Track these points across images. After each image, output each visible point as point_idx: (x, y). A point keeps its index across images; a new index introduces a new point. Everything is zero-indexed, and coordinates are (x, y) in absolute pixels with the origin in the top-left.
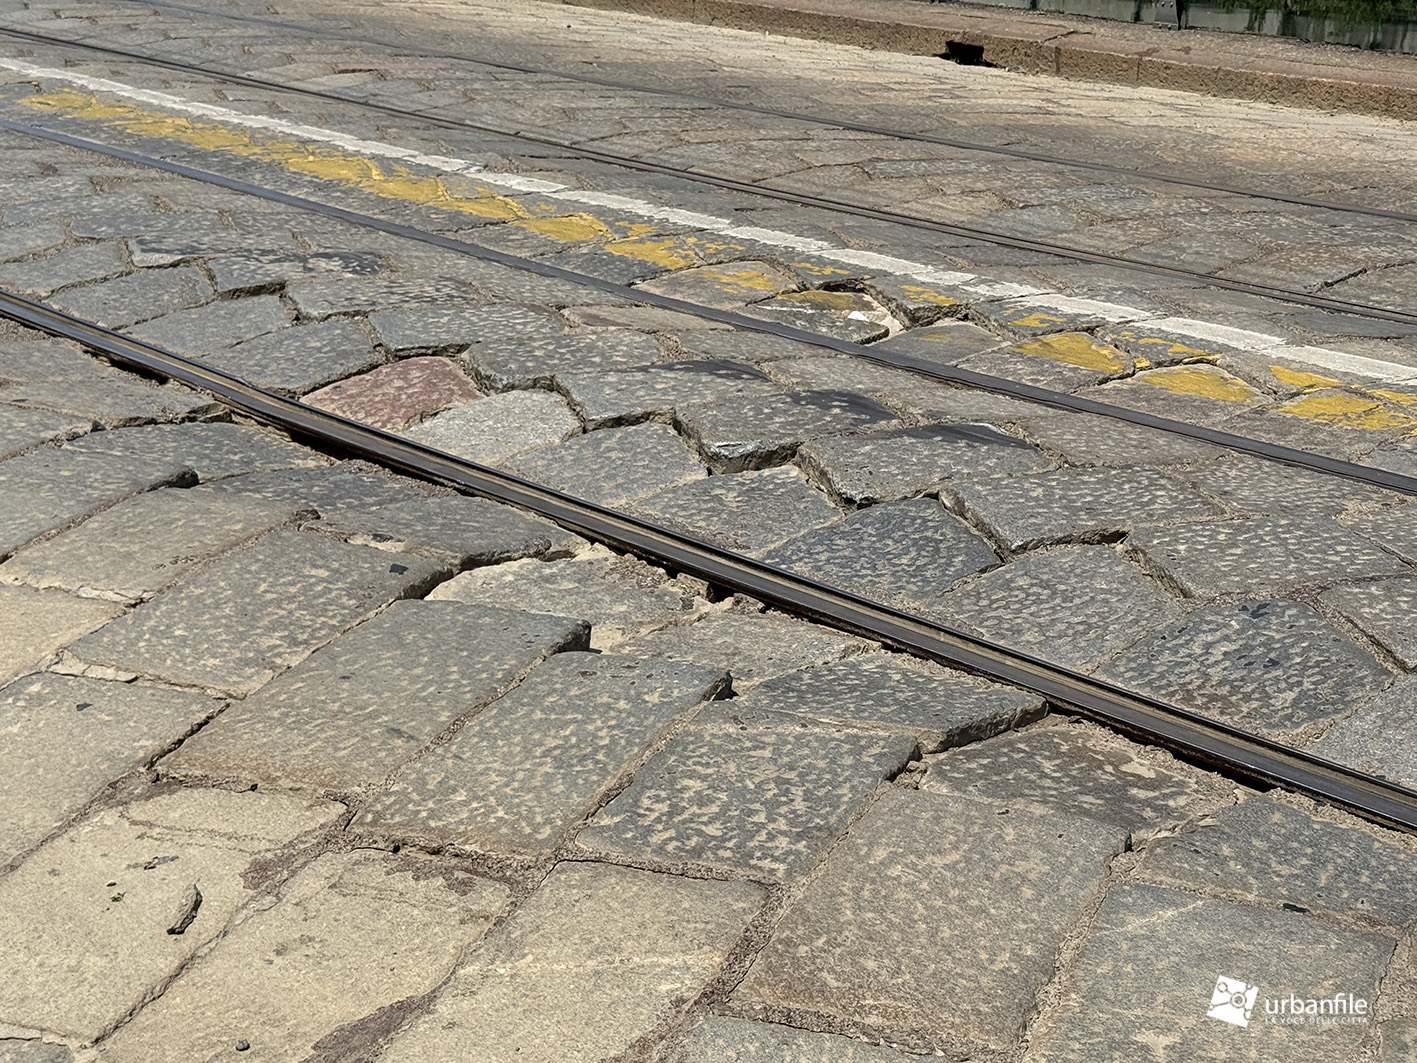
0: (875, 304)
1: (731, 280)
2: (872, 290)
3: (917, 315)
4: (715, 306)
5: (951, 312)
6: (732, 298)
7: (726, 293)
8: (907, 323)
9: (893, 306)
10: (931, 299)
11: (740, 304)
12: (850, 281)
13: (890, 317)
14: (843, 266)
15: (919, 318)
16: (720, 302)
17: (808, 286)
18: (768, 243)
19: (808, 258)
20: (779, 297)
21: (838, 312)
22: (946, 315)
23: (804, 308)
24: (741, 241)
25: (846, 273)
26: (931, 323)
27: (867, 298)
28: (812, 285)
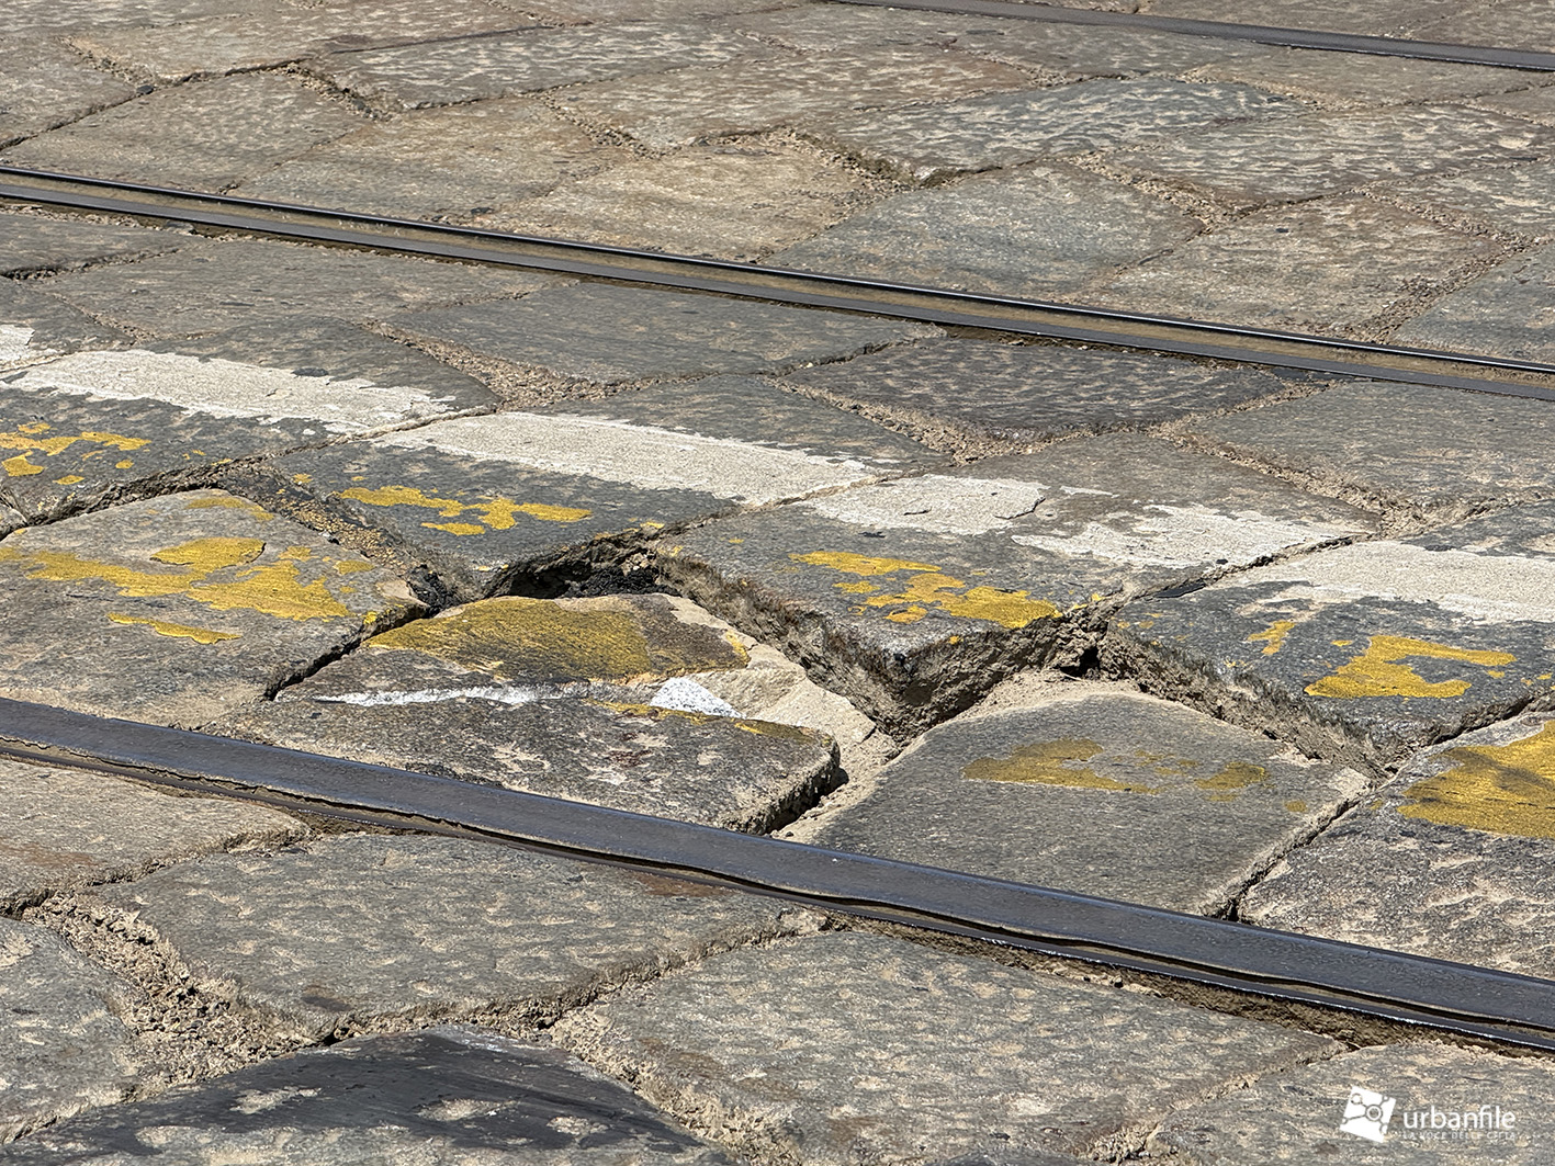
0: (734, 638)
1: (159, 587)
2: (696, 581)
3: (925, 674)
4: (154, 714)
5: (1033, 650)
6: (203, 670)
7: (164, 645)
8: (887, 705)
9: (812, 640)
10: (949, 604)
11: (246, 692)
12: (597, 549)
13: (804, 687)
14: (543, 488)
15: (932, 685)
16: (162, 688)
17: (449, 580)
18: (219, 411)
19: (393, 466)
20: (378, 647)
21: (615, 686)
22: (1020, 661)
23: (485, 681)
24: (117, 413)
25: (570, 516)
26: (970, 698)
27: (687, 612)
28: (466, 577)
